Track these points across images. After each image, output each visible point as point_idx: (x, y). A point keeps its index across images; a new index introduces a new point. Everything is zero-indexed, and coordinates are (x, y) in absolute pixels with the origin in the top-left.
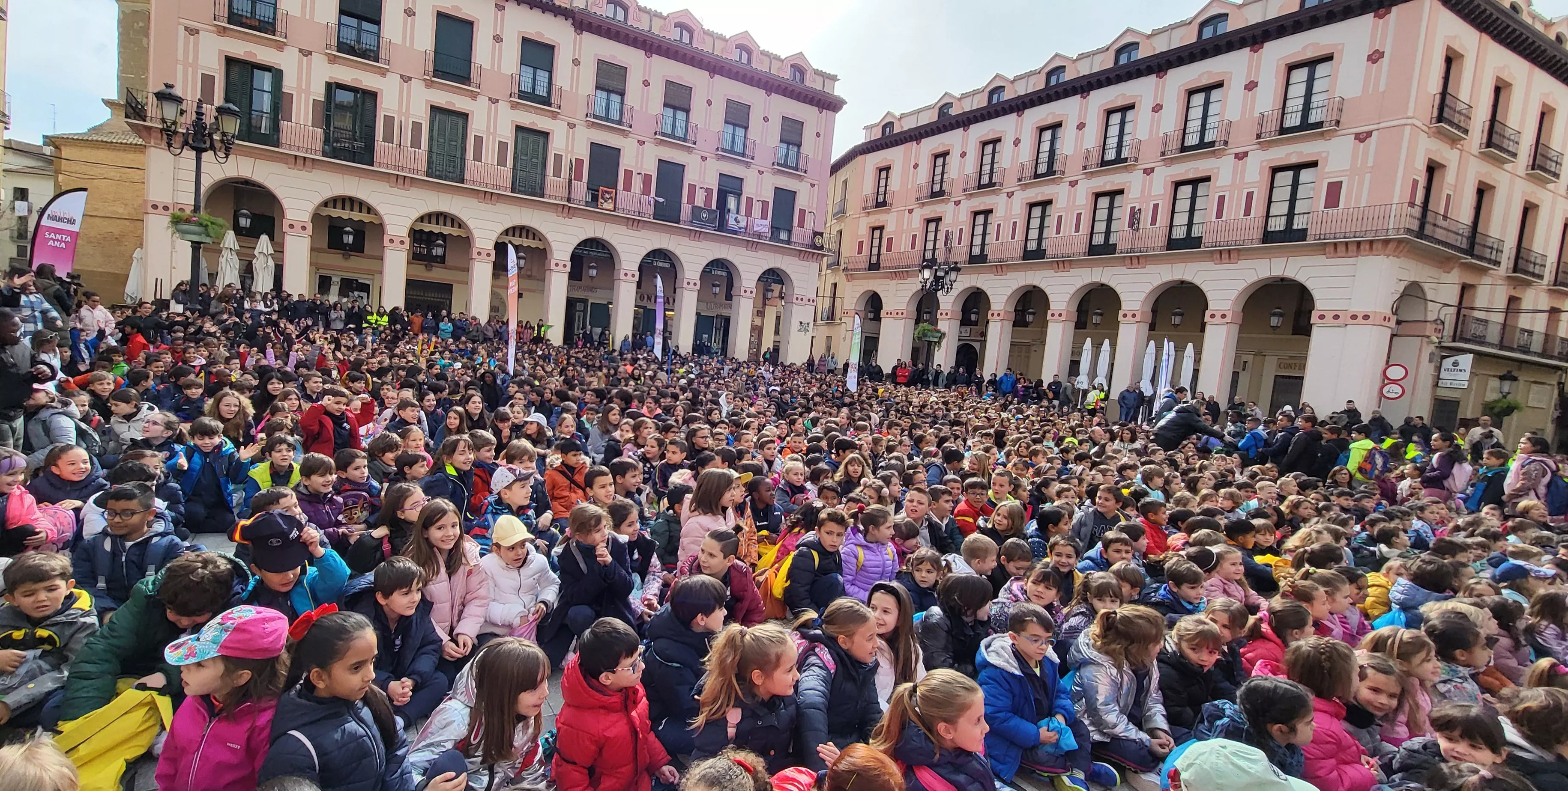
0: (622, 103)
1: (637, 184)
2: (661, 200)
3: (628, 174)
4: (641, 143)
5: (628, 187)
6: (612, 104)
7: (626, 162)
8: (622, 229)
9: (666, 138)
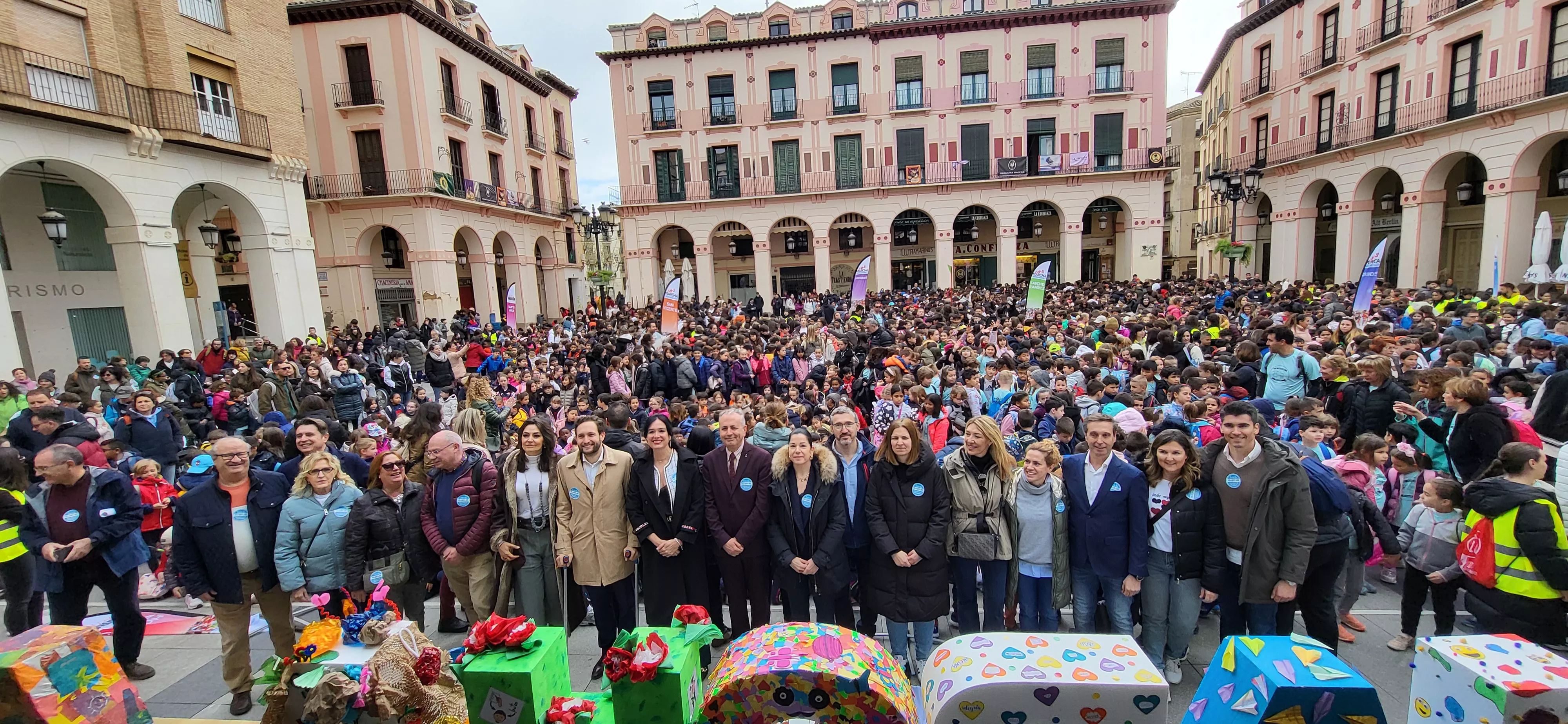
0: (921, 88)
1: (943, 154)
2: (965, 162)
3: (934, 147)
4: (942, 116)
5: (934, 158)
6: (912, 92)
7: (930, 138)
8: (933, 196)
9: (965, 105)
